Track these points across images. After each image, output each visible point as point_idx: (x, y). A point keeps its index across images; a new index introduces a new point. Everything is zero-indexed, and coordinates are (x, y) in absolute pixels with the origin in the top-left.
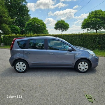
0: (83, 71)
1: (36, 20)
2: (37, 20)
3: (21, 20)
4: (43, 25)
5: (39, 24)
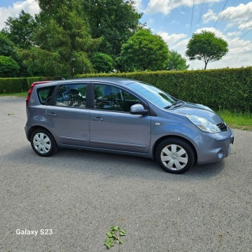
0: (175, 169)
1: (142, 37)
2: (146, 37)
3: (118, 40)
4: (160, 49)
5: (150, 46)
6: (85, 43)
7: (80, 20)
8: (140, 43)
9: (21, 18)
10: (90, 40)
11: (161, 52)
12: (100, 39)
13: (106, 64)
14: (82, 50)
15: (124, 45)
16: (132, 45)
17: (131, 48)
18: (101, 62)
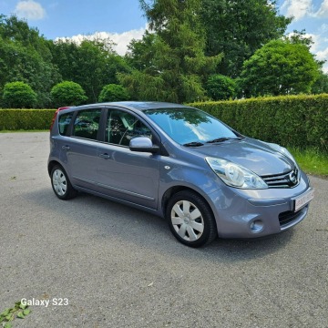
1: (274, 49)
4: (301, 64)
5: (284, 60)
6: (196, 63)
7: (192, 34)
8: (269, 57)
9: (144, 39)
10: (202, 59)
11: (301, 68)
12: (219, 57)
13: (225, 89)
14: (193, 72)
15: (246, 62)
16: (257, 61)
17: (256, 66)
18: (218, 87)
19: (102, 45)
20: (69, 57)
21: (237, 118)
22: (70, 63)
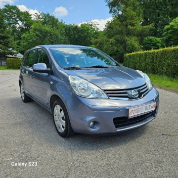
7: (133, 13)
10: (139, 27)
13: (154, 45)
15: (166, 27)
16: (173, 26)
17: (172, 29)
18: (150, 44)
19: (91, 25)
20: (74, 33)
21: (155, 61)
22: (74, 36)
